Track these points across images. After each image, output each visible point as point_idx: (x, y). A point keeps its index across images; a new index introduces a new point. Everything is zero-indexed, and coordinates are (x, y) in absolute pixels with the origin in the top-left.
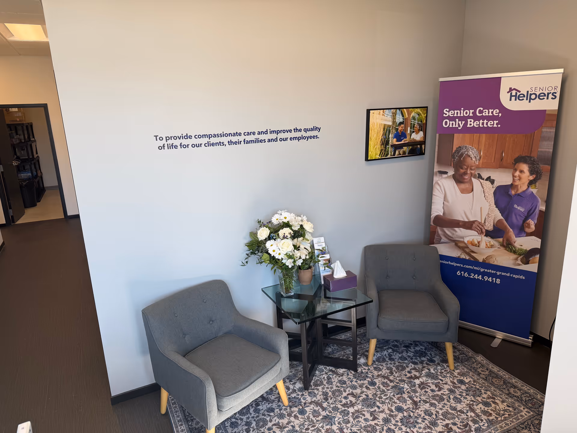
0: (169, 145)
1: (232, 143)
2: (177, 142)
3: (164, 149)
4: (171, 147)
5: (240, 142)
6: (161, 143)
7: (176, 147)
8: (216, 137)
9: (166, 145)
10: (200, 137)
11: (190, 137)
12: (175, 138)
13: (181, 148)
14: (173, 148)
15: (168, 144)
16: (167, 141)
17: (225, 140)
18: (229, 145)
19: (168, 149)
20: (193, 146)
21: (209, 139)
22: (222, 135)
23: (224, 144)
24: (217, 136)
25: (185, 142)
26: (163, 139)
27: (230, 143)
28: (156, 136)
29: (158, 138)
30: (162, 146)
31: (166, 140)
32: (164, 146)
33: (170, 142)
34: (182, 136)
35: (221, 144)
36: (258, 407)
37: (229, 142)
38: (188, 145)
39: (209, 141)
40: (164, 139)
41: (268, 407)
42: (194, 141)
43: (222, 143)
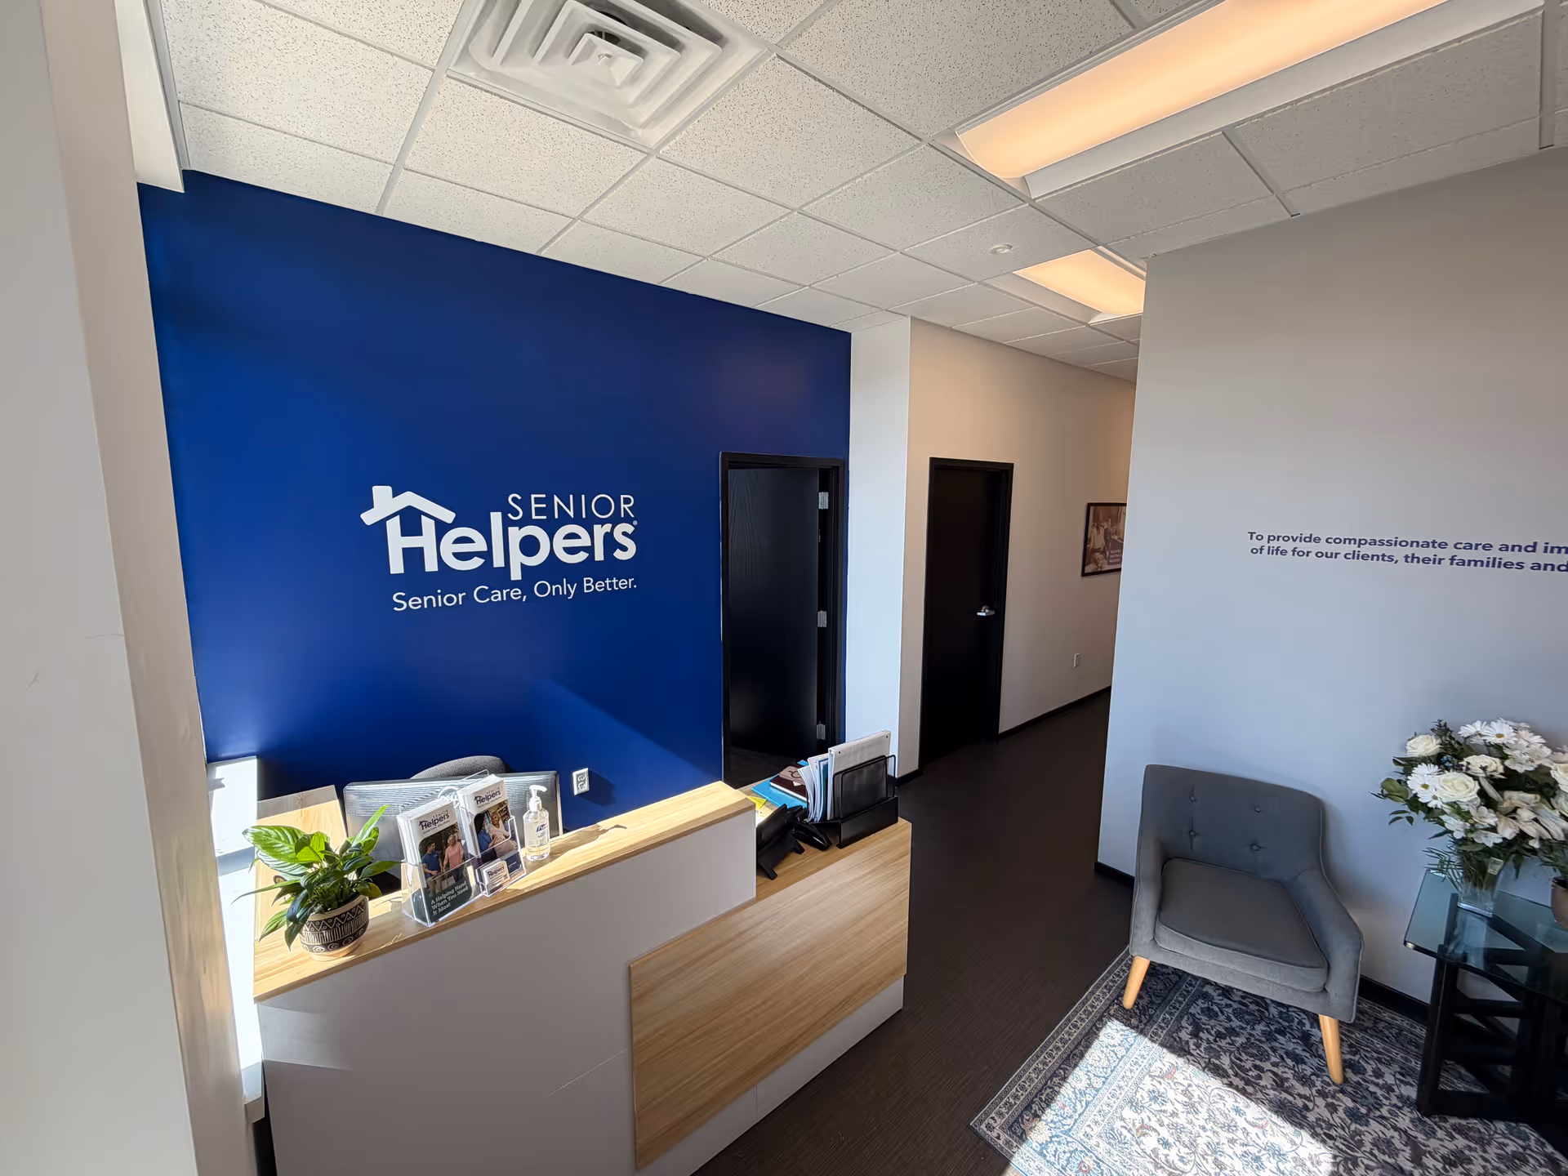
0: (1271, 549)
1: (1416, 560)
2: (1289, 546)
3: (1261, 553)
4: (1275, 552)
5: (1440, 560)
6: (1257, 544)
7: (1284, 553)
8: (1375, 544)
9: (1266, 549)
10: (1338, 541)
11: (1318, 540)
12: (1286, 539)
13: (1293, 555)
14: (1277, 554)
15: (1269, 547)
16: (1268, 542)
17: (1399, 552)
18: (1406, 561)
19: (1269, 553)
20: (1319, 555)
21: (1359, 546)
22: (1393, 542)
23: (1393, 560)
24: (1378, 543)
25: (1303, 546)
26: (1262, 537)
27: (1409, 560)
28: (1252, 533)
29: (1254, 536)
30: (1258, 548)
31: (1269, 539)
32: (1261, 549)
33: (1275, 544)
34: (1301, 538)
35: (1386, 558)
36: (1277, 1035)
37: (1407, 557)
38: (1308, 553)
39: (1357, 549)
40: (1266, 539)
41: (1296, 1051)
42: (1323, 547)
43: (1389, 557)
